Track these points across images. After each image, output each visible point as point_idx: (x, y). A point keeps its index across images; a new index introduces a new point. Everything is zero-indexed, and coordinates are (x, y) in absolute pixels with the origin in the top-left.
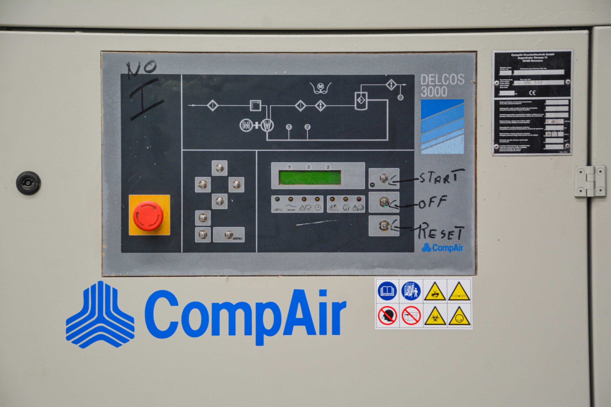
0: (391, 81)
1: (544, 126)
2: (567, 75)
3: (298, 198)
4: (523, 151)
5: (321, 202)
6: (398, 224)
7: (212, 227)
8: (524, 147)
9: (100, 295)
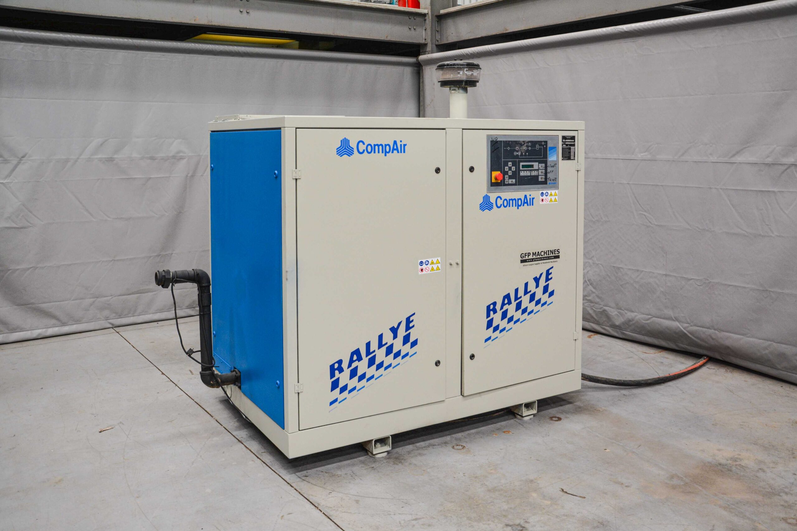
0: (543, 142)
1: (570, 153)
2: (574, 142)
3: (525, 172)
4: (567, 159)
5: (530, 173)
6: (544, 178)
7: (508, 179)
8: (567, 158)
9: (486, 198)
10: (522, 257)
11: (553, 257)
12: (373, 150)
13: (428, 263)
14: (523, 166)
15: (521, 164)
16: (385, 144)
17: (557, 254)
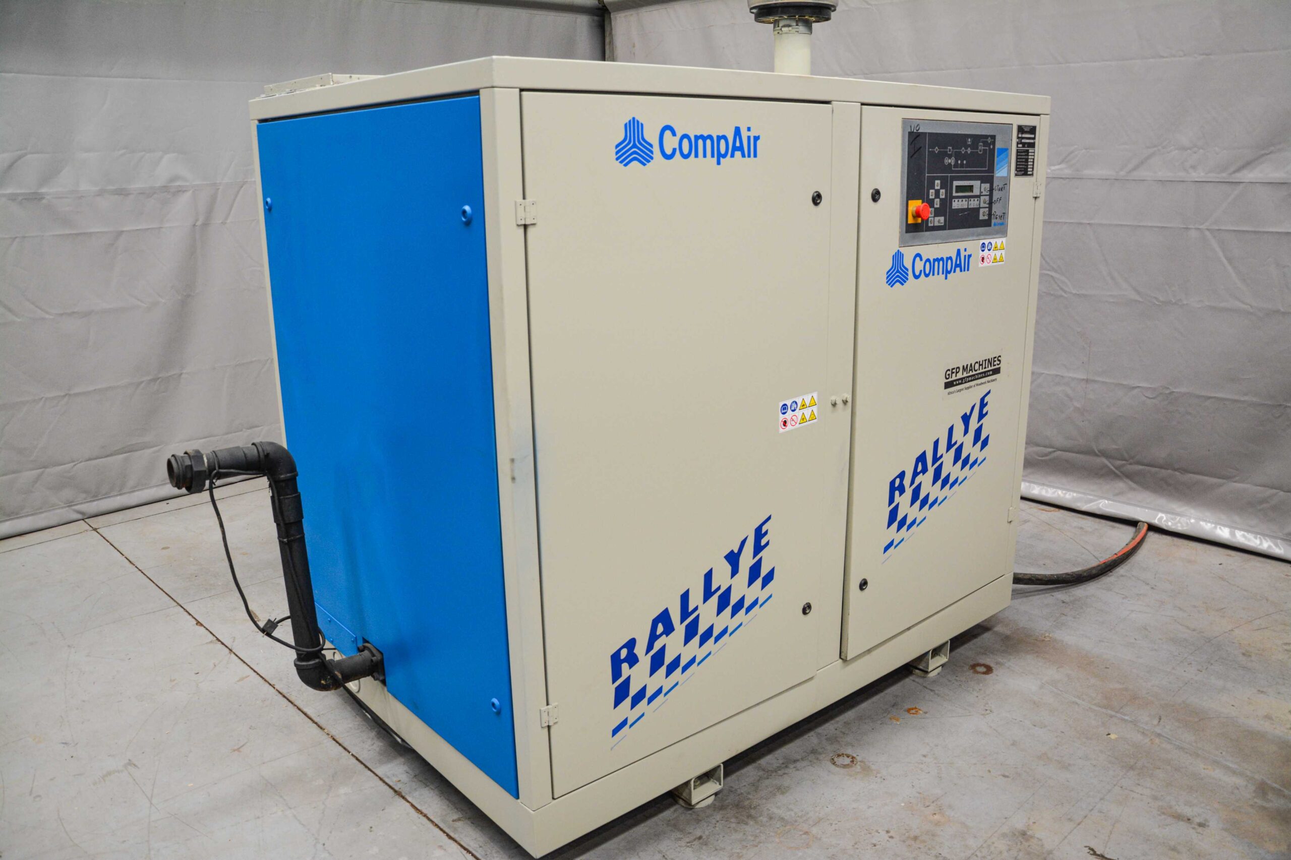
0: (989, 138)
1: (1028, 162)
2: (1034, 138)
3: (960, 200)
4: (1022, 175)
5: (967, 202)
6: (987, 213)
7: (934, 217)
9: (898, 257)
10: (947, 377)
11: (991, 372)
12: (693, 151)
13: (796, 406)
14: (960, 189)
15: (956, 183)
16: (718, 134)
17: (998, 364)
